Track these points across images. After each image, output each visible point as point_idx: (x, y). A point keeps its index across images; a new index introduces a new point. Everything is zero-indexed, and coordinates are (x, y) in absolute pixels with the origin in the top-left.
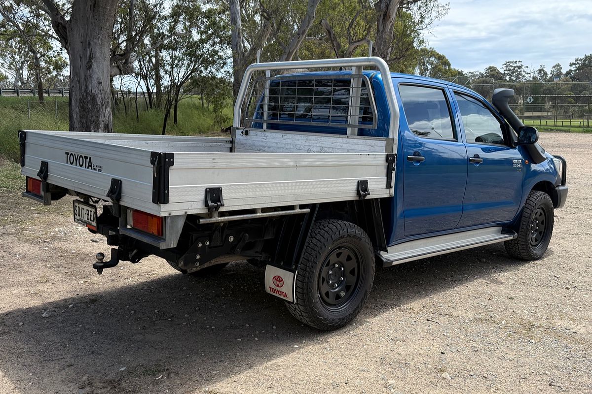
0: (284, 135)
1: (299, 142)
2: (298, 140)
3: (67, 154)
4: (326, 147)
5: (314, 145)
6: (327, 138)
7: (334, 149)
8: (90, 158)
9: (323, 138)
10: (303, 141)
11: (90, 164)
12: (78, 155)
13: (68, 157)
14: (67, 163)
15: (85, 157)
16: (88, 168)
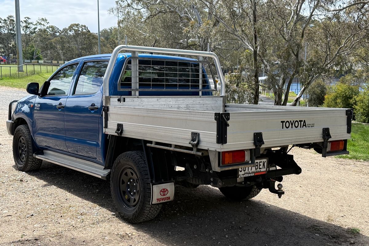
0: (158, 99)
1: (171, 103)
2: (170, 102)
3: (283, 122)
4: (190, 104)
5: (182, 104)
6: (190, 99)
7: (195, 105)
8: (304, 121)
9: (187, 99)
10: (173, 102)
11: (304, 124)
12: (294, 121)
13: (284, 124)
14: (283, 128)
15: (300, 121)
16: (303, 127)
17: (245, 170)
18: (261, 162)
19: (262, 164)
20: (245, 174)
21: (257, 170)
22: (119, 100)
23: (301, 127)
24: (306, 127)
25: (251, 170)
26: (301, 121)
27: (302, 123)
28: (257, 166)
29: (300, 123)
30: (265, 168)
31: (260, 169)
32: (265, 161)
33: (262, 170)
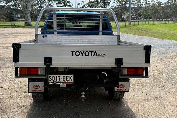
3: (73, 52)
4: (92, 40)
8: (95, 52)
11: (95, 54)
12: (84, 52)
13: (74, 53)
14: (73, 55)
15: (90, 52)
16: (94, 56)
17: (54, 80)
18: (68, 76)
19: (69, 78)
20: (54, 82)
21: (65, 81)
22: (43, 36)
23: (91, 56)
24: (97, 56)
25: (59, 80)
26: (92, 52)
27: (93, 53)
28: (65, 78)
29: (90, 53)
30: (71, 80)
31: (67, 80)
32: (71, 76)
33: (69, 81)
